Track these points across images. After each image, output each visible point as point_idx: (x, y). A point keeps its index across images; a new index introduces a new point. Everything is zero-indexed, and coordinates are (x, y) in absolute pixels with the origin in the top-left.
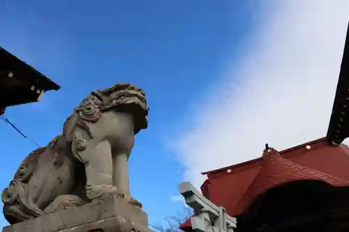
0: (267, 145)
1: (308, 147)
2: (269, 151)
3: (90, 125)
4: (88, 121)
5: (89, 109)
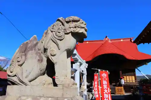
1: (122, 40)
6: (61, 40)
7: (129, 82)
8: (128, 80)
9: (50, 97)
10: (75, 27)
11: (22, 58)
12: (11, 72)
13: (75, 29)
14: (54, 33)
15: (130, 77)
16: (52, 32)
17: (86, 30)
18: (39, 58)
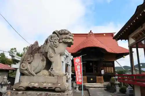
0: (91, 31)
1: (105, 35)
2: (91, 33)
3: (55, 48)
4: (55, 47)
5: (56, 42)
6: (56, 47)
7: (108, 72)
8: (108, 70)
9: (50, 83)
10: (66, 38)
11: (30, 58)
12: (24, 67)
13: (65, 40)
14: (52, 42)
15: (110, 68)
16: (51, 41)
17: (73, 40)
18: (42, 59)
